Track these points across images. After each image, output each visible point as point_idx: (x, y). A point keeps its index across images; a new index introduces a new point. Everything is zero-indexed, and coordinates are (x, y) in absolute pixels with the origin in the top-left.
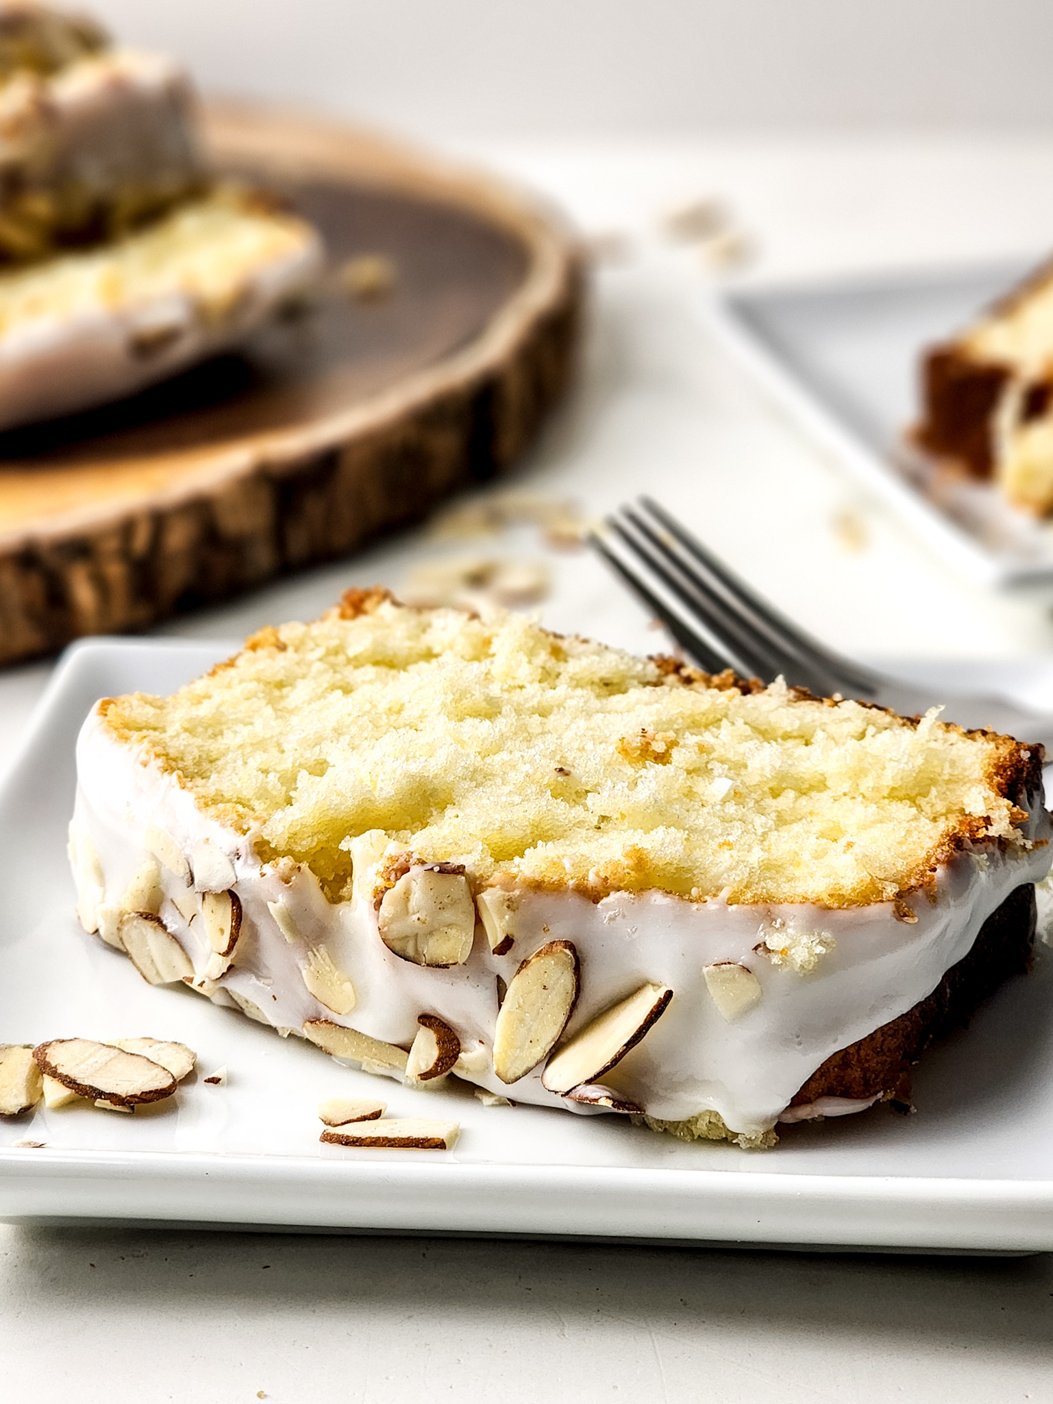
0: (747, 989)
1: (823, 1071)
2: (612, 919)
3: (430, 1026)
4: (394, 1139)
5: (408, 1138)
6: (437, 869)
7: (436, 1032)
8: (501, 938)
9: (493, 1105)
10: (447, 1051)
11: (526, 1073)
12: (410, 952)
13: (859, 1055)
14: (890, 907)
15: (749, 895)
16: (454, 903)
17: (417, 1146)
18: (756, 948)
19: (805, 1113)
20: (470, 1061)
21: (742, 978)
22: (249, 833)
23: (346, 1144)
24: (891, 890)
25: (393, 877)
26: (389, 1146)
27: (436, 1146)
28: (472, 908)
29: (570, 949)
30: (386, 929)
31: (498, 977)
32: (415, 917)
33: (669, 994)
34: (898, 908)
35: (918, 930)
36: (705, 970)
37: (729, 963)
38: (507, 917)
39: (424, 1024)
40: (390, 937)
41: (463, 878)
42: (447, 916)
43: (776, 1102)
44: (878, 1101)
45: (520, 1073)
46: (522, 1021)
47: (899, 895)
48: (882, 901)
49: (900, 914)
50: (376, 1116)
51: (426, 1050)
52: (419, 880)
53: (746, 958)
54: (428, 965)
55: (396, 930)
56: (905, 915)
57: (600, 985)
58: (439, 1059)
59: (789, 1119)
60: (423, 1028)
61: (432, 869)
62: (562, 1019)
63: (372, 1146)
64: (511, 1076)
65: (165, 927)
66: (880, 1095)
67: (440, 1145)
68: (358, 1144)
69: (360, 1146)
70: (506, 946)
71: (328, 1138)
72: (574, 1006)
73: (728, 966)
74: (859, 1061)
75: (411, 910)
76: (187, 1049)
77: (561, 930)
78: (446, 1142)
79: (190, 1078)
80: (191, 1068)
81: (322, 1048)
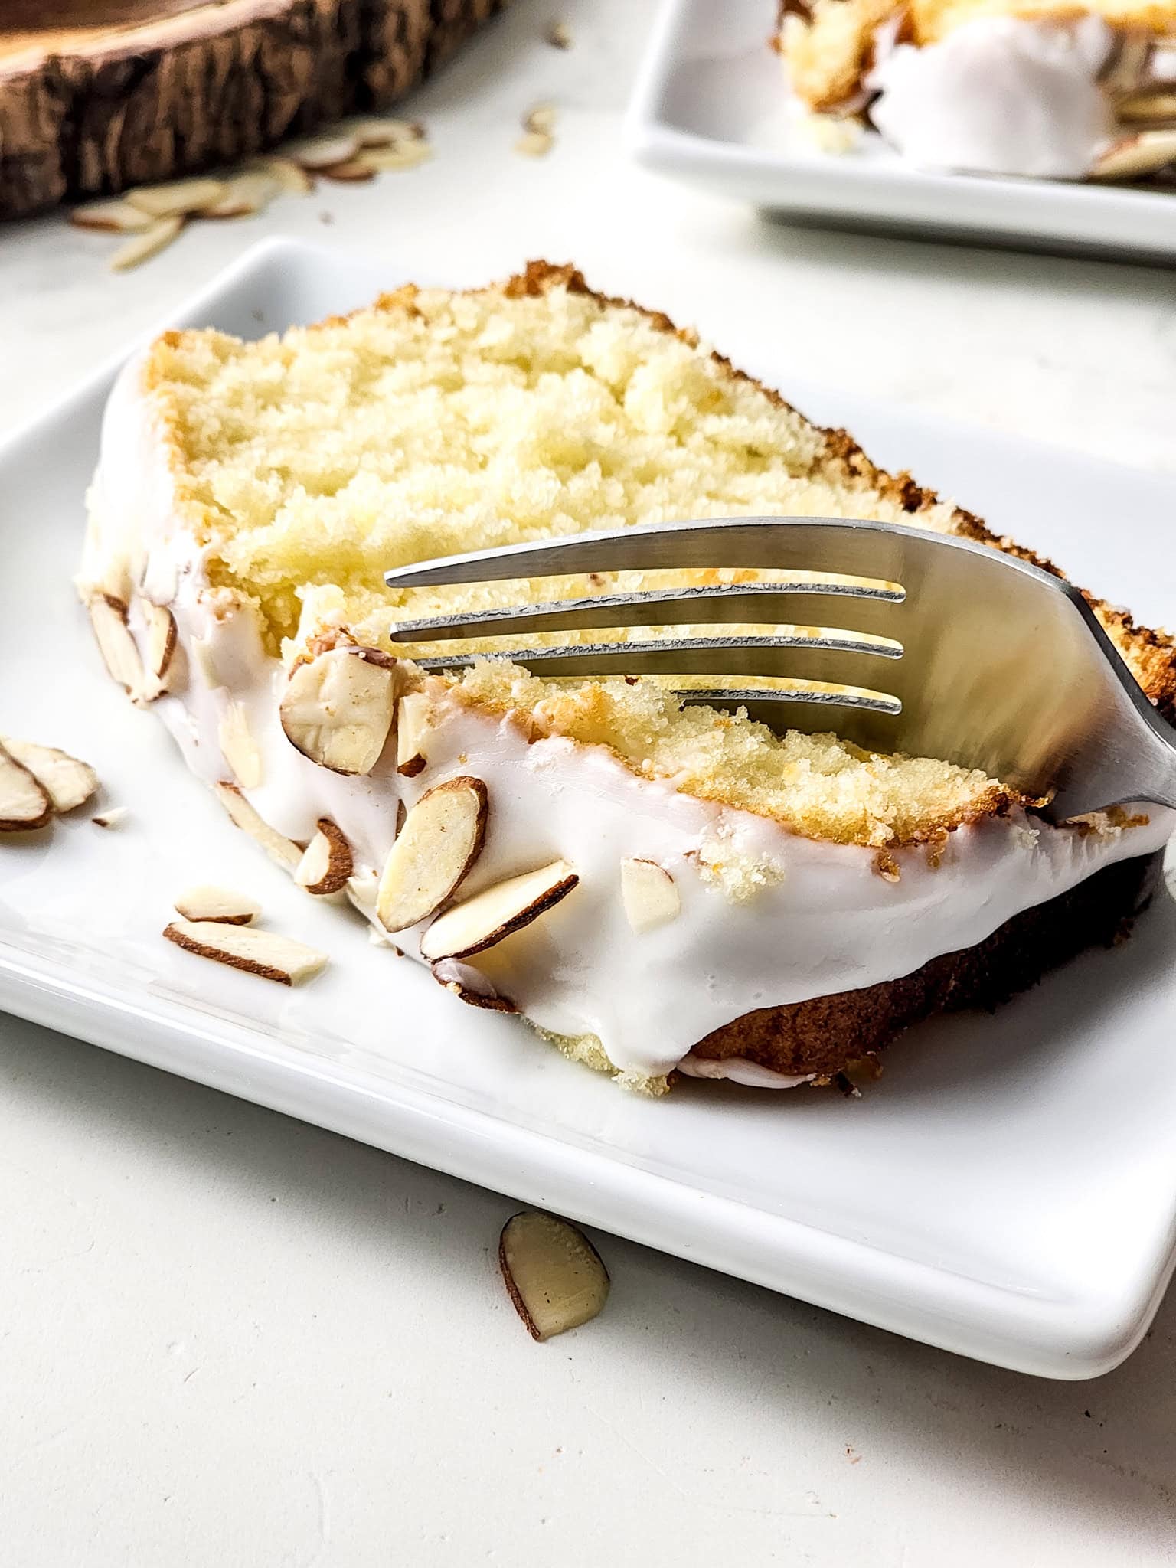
0: (665, 899)
1: (743, 1025)
2: (539, 768)
3: (327, 834)
4: (235, 958)
5: (250, 962)
6: (363, 655)
7: (332, 843)
8: (411, 756)
9: (378, 946)
10: (338, 869)
11: (408, 926)
12: (309, 744)
13: (794, 1022)
14: (870, 855)
15: (707, 787)
16: (371, 699)
17: (258, 973)
18: (688, 854)
19: (708, 1069)
20: (361, 882)
21: (662, 885)
22: (207, 547)
23: (185, 947)
24: (881, 834)
25: (316, 649)
26: (229, 964)
27: (280, 980)
28: (390, 713)
29: (477, 791)
30: (287, 710)
31: (401, 801)
32: (323, 706)
33: (573, 881)
34: (881, 858)
35: (899, 894)
36: (623, 862)
37: (653, 864)
38: (424, 731)
39: (322, 829)
40: (291, 719)
41: (389, 674)
42: (359, 713)
43: (674, 1047)
44: (807, 1083)
45: (403, 923)
46: (413, 861)
47: (889, 844)
48: (865, 845)
49: (881, 867)
50: (243, 920)
51: (317, 862)
52: (340, 663)
53: (673, 862)
54: (325, 766)
55: (300, 712)
56: (887, 870)
57: (508, 844)
58: (328, 876)
59: (689, 1070)
60: (320, 834)
61: (357, 654)
62: (456, 873)
63: (212, 958)
64: (393, 922)
65: (128, 623)
66: (810, 1077)
67: (285, 980)
68: (197, 951)
69: (199, 953)
70: (417, 766)
71: (171, 934)
72: (473, 861)
73: (650, 866)
74: (793, 1029)
75: (322, 695)
76: (93, 776)
77: (476, 766)
78: (293, 981)
79: (77, 811)
80: (81, 800)
81: (231, 815)
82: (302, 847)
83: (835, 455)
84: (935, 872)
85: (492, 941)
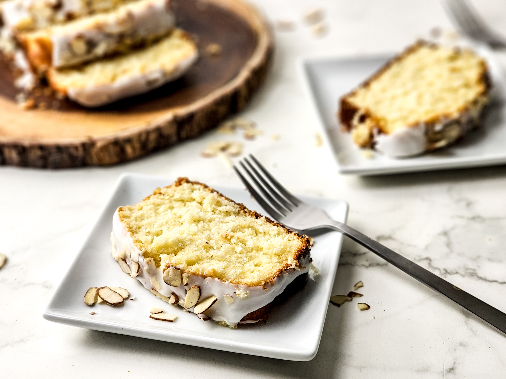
0: (232, 300)
1: (248, 315)
2: (207, 282)
3: (173, 295)
4: (163, 319)
5: (166, 319)
6: (175, 268)
7: (175, 296)
8: (186, 283)
9: (185, 312)
10: (177, 300)
11: (191, 308)
12: (169, 283)
13: (255, 312)
14: (262, 287)
15: (234, 281)
16: (177, 275)
17: (167, 321)
18: (234, 293)
19: (243, 322)
20: (181, 302)
21: (231, 298)
22: (142, 251)
23: (154, 319)
24: (263, 283)
25: (167, 268)
27: (171, 321)
28: (181, 277)
29: (198, 288)
30: (164, 278)
31: (186, 290)
32: (170, 277)
33: (217, 299)
34: (264, 287)
35: (267, 291)
36: (224, 295)
37: (229, 295)
38: (187, 279)
39: (173, 294)
40: (165, 280)
41: (180, 271)
42: (176, 277)
43: (237, 321)
45: (190, 307)
46: (190, 298)
47: (265, 284)
48: (261, 285)
49: (264, 288)
50: (161, 312)
51: (173, 300)
52: (171, 270)
53: (232, 294)
54: (172, 286)
55: (166, 279)
56: (265, 289)
57: (204, 294)
58: (175, 302)
59: (241, 323)
60: (172, 295)
61: (174, 268)
62: (197, 300)
63: (159, 320)
64: (188, 308)
65: (126, 263)
66: (260, 320)
67: (172, 321)
69: (157, 320)
70: (187, 285)
71: (151, 317)
72: (199, 298)
73: (228, 295)
74: (256, 313)
75: (169, 275)
76: (128, 291)
77: (197, 283)
78: (173, 321)
79: (127, 298)
80: (128, 296)
81: (154, 294)
82: (169, 298)
83: (242, 210)
84: (273, 286)
85: (205, 310)
